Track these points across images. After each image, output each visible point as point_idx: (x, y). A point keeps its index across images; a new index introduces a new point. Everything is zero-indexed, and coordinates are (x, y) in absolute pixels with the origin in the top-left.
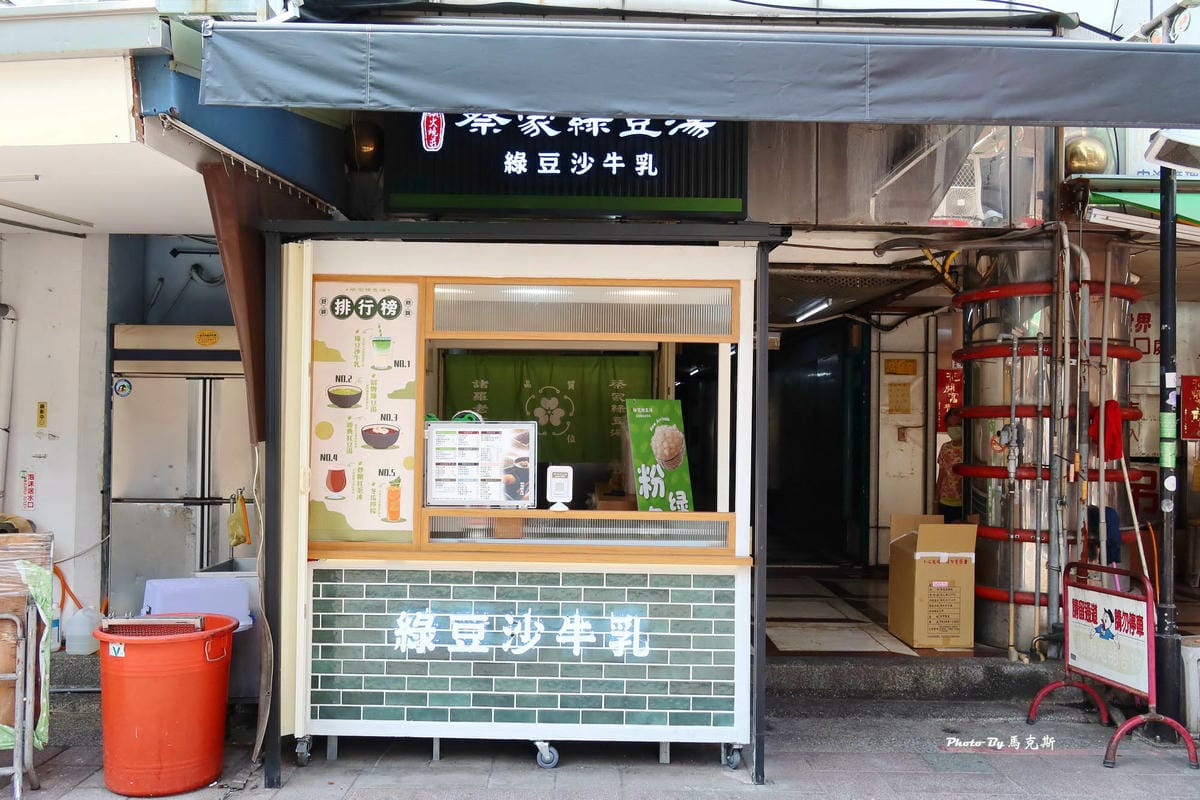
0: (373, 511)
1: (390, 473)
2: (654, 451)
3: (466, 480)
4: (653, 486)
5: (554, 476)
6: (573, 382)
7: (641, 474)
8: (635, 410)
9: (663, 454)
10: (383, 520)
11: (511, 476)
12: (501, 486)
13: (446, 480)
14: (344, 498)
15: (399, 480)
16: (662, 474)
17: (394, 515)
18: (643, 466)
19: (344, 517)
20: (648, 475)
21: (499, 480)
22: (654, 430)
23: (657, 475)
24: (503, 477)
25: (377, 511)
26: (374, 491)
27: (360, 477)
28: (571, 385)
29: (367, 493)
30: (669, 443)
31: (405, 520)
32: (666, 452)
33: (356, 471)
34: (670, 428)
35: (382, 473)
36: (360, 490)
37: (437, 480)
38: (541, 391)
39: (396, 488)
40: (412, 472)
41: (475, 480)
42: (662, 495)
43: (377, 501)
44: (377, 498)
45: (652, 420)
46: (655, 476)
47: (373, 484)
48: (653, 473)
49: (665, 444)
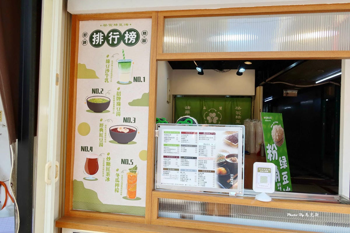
0: (117, 191)
1: (129, 162)
2: (273, 137)
3: (187, 170)
4: (273, 155)
5: (259, 171)
6: (221, 107)
7: (268, 149)
8: (264, 118)
9: (276, 139)
10: (124, 198)
11: (223, 169)
12: (215, 176)
13: (171, 169)
14: (96, 179)
15: (136, 168)
16: (276, 149)
17: (132, 195)
18: (269, 145)
19: (96, 194)
20: (271, 149)
21: (213, 172)
22: (272, 127)
23: (274, 149)
24: (217, 169)
25: (120, 190)
26: (118, 175)
27: (108, 164)
28: (221, 108)
29: (113, 177)
30: (278, 134)
31: (140, 199)
32: (277, 138)
33: (106, 160)
34: (279, 126)
35: (124, 162)
36: (108, 174)
37: (164, 169)
38: (209, 110)
39: (134, 174)
40: (146, 162)
41: (194, 171)
42: (277, 159)
43: (120, 183)
44: (120, 180)
45: (271, 123)
46: (273, 150)
47: (117, 170)
48: (272, 149)
49: (277, 134)
